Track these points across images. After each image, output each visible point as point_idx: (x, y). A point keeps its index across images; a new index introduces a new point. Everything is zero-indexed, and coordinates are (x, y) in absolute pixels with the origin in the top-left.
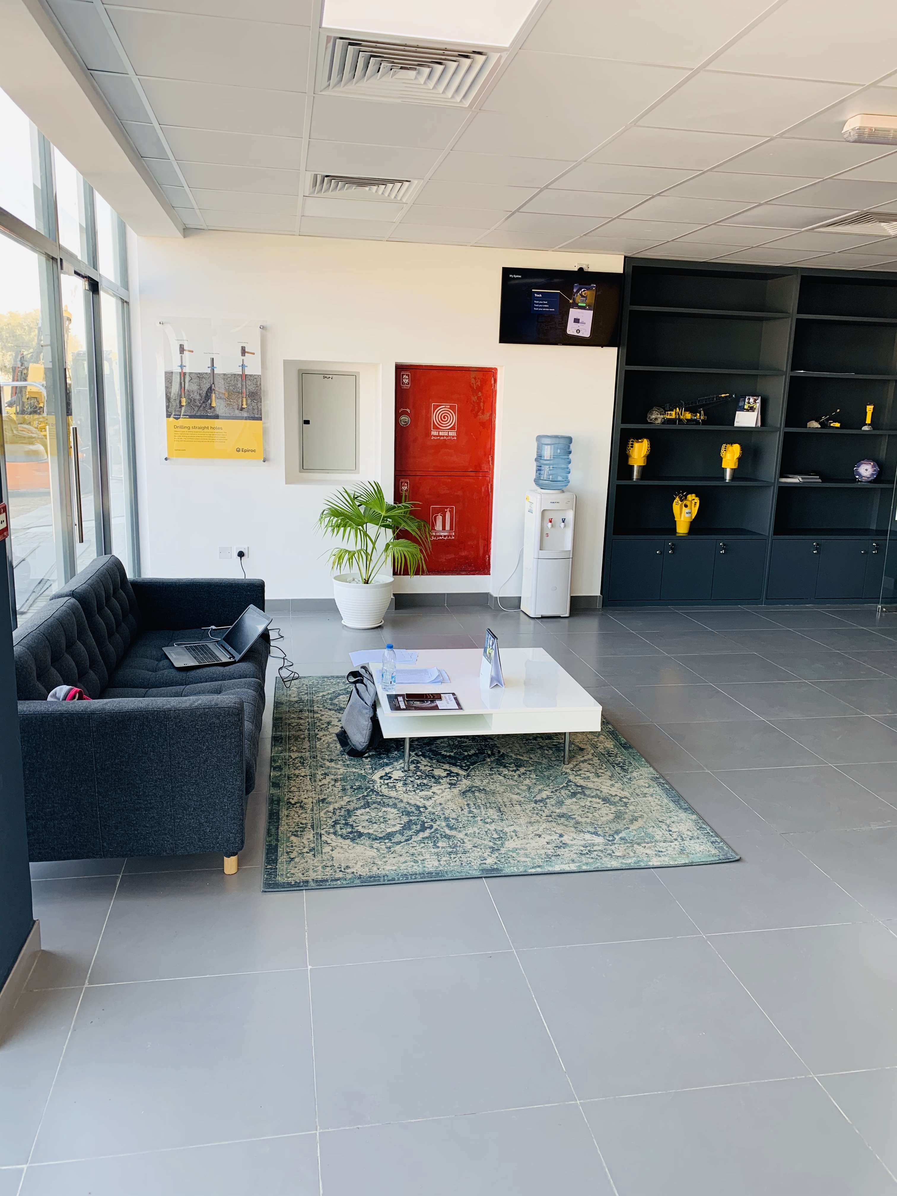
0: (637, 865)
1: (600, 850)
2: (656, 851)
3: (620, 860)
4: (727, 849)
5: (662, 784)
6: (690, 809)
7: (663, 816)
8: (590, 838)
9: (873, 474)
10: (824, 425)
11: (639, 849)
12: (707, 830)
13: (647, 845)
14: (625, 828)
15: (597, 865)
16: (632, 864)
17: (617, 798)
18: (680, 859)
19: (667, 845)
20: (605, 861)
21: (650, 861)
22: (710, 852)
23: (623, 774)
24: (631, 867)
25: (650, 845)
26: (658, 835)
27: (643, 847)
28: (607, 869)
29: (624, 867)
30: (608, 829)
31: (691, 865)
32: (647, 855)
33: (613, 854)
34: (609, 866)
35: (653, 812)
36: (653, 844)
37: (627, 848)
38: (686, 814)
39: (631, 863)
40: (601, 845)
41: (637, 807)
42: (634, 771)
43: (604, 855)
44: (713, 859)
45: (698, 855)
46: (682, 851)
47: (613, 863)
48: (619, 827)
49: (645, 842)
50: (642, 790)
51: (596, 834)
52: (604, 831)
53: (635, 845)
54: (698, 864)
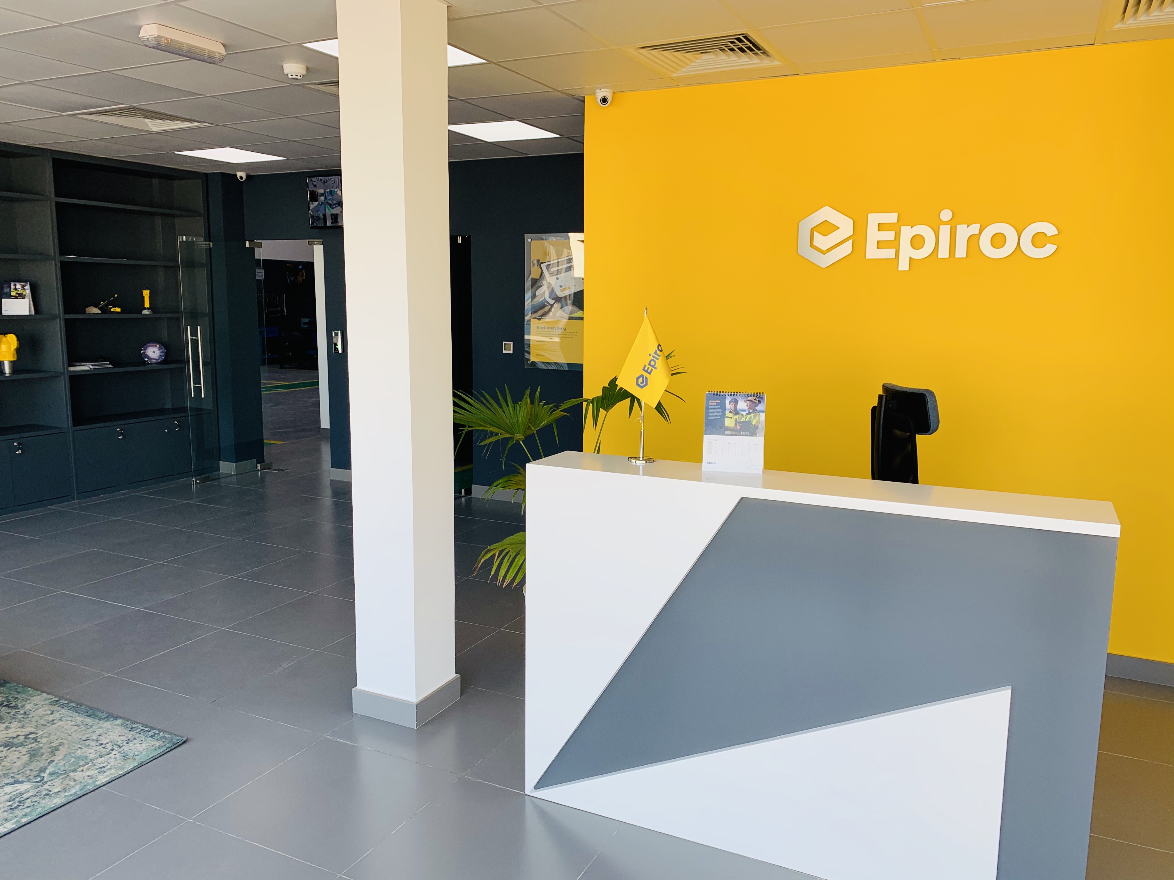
0: (85, 790)
1: (32, 796)
2: (97, 769)
3: (63, 795)
4: (169, 736)
5: (66, 705)
6: (110, 716)
7: (86, 734)
8: (13, 790)
9: (161, 356)
10: (104, 310)
11: (78, 775)
12: (140, 728)
13: (85, 768)
14: (49, 763)
15: (38, 811)
16: (78, 793)
17: (22, 738)
18: (128, 765)
19: (106, 759)
20: (44, 804)
21: (97, 781)
22: (154, 746)
23: (13, 712)
24: (79, 796)
25: (87, 766)
26: (90, 753)
27: (80, 771)
28: (52, 809)
29: (70, 799)
30: (28, 772)
31: (141, 765)
32: (90, 777)
33: (51, 793)
34: (53, 806)
35: (71, 735)
36: (90, 764)
37: (63, 780)
38: (108, 723)
39: (76, 791)
40: (31, 791)
41: (51, 738)
42: (24, 704)
43: (41, 798)
44: (161, 751)
45: (144, 753)
46: (125, 757)
47: (55, 801)
48: (42, 764)
49: (80, 766)
50: (45, 719)
51: (17, 782)
52: (26, 776)
53: (71, 774)
54: (147, 761)
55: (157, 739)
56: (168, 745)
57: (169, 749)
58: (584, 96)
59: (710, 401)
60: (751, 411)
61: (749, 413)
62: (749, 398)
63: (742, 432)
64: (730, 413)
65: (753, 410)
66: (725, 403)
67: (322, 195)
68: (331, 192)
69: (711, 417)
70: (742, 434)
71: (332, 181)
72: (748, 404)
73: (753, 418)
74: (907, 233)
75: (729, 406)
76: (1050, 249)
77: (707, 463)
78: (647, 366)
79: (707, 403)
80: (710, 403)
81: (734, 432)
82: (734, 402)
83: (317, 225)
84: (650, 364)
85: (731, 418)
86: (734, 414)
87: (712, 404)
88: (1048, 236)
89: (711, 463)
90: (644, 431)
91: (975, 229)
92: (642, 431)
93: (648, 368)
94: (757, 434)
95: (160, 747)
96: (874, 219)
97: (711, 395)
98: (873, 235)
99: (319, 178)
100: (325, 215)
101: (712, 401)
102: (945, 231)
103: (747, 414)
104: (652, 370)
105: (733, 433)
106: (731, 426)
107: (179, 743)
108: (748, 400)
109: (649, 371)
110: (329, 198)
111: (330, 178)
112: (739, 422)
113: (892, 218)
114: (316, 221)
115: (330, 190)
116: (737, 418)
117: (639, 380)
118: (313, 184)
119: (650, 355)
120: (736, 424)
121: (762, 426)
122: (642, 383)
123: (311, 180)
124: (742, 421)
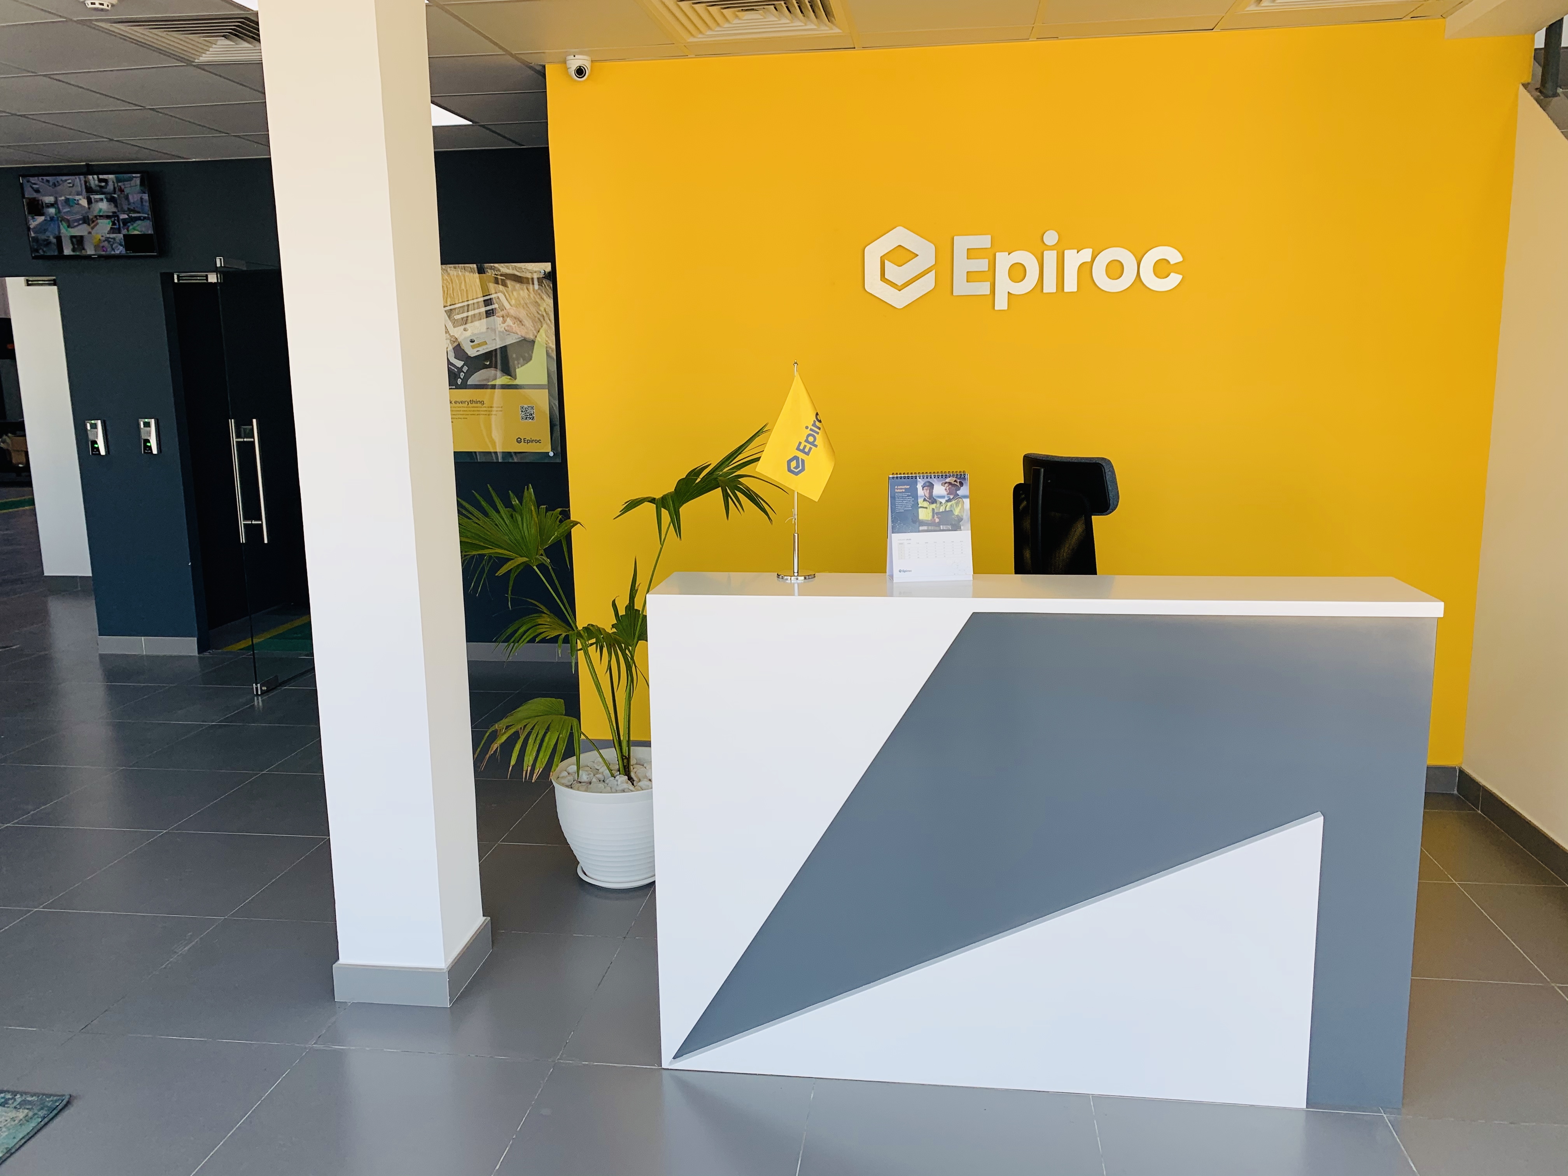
4: (34, 1099)
22: (17, 1119)
44: (31, 1125)
55: (15, 1108)
56: (41, 1113)
57: (46, 1120)
58: (544, 64)
59: (896, 487)
60: (952, 497)
61: (949, 501)
62: (948, 480)
63: (941, 526)
64: (925, 502)
65: (954, 496)
66: (917, 488)
67: (52, 205)
68: (67, 201)
69: (900, 509)
70: (942, 528)
71: (70, 183)
72: (947, 488)
73: (955, 507)
74: (1004, 261)
75: (923, 492)
76: (1174, 279)
77: (900, 571)
78: (804, 443)
79: (893, 489)
80: (896, 490)
81: (933, 526)
82: (928, 486)
83: (46, 254)
84: (807, 441)
85: (926, 508)
86: (930, 503)
87: (899, 491)
88: (1172, 263)
89: (905, 571)
90: (798, 534)
91: (1086, 255)
92: (796, 535)
93: (805, 446)
94: (962, 527)
95: (28, 1119)
96: (962, 243)
97: (897, 479)
98: (962, 265)
99: (44, 178)
100: (59, 239)
101: (899, 487)
102: (1050, 258)
103: (947, 501)
104: (810, 449)
105: (930, 528)
106: (927, 519)
107: (60, 1107)
108: (946, 483)
109: (807, 450)
110: (65, 210)
111: (64, 178)
112: (936, 513)
113: (984, 241)
114: (42, 247)
115: (66, 198)
116: (934, 508)
117: (792, 463)
118: (32, 188)
119: (807, 428)
120: (933, 517)
121: (966, 515)
122: (796, 468)
123: (28, 181)
124: (941, 511)
